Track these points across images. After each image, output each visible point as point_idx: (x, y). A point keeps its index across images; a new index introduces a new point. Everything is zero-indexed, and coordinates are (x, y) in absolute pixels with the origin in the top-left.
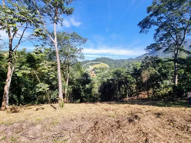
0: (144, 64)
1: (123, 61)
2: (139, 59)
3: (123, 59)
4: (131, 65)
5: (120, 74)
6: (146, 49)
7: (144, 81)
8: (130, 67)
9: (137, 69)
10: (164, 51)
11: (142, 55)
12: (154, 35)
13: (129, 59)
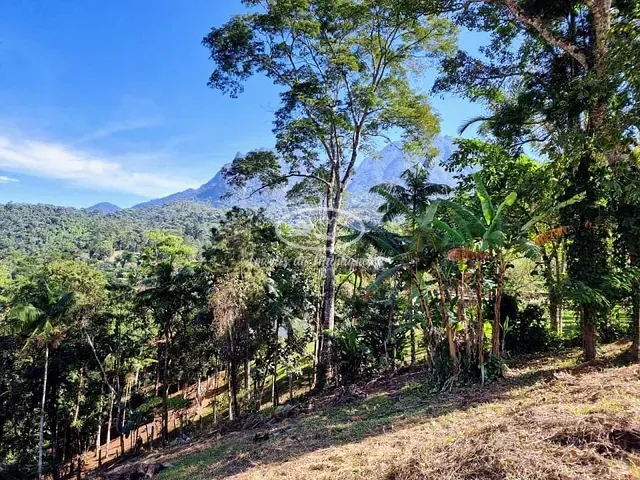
0: (223, 245)
1: (55, 217)
2: (154, 213)
3: (57, 205)
4: (108, 245)
5: (69, 299)
6: (230, 173)
7: (221, 332)
8: (103, 254)
9: (169, 269)
10: (290, 194)
11: (172, 196)
12: (277, 114)
13: (93, 212)
